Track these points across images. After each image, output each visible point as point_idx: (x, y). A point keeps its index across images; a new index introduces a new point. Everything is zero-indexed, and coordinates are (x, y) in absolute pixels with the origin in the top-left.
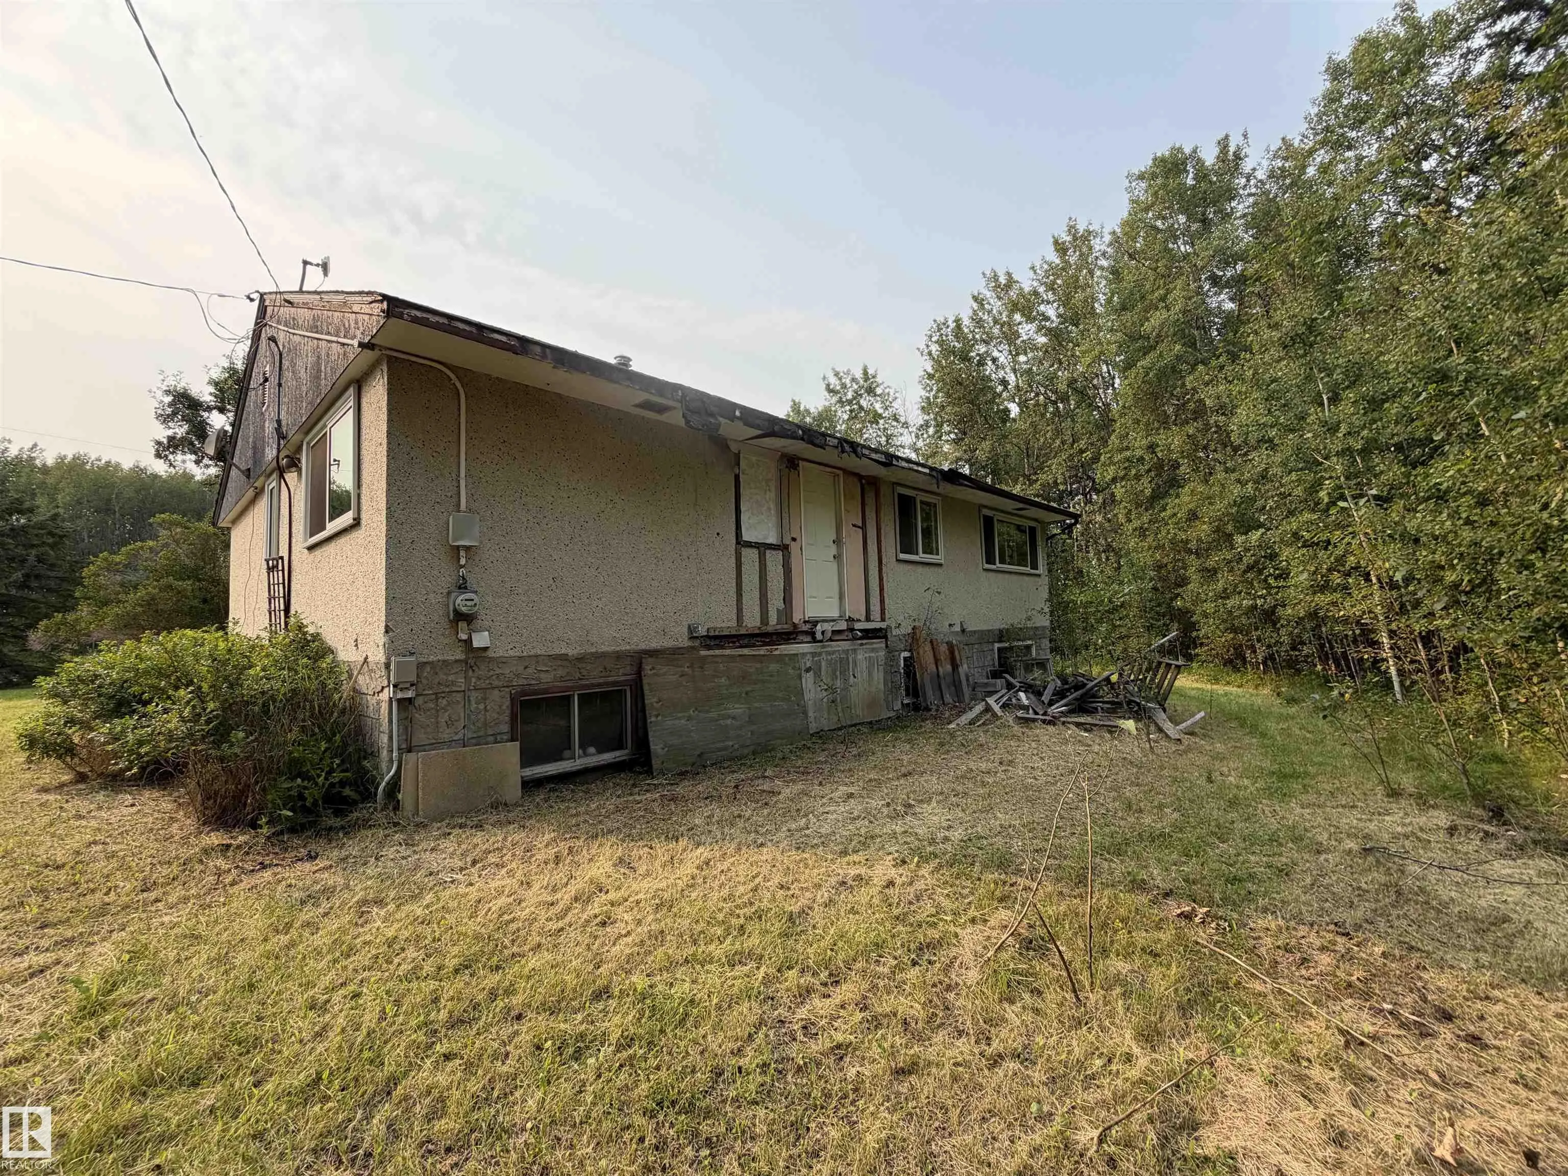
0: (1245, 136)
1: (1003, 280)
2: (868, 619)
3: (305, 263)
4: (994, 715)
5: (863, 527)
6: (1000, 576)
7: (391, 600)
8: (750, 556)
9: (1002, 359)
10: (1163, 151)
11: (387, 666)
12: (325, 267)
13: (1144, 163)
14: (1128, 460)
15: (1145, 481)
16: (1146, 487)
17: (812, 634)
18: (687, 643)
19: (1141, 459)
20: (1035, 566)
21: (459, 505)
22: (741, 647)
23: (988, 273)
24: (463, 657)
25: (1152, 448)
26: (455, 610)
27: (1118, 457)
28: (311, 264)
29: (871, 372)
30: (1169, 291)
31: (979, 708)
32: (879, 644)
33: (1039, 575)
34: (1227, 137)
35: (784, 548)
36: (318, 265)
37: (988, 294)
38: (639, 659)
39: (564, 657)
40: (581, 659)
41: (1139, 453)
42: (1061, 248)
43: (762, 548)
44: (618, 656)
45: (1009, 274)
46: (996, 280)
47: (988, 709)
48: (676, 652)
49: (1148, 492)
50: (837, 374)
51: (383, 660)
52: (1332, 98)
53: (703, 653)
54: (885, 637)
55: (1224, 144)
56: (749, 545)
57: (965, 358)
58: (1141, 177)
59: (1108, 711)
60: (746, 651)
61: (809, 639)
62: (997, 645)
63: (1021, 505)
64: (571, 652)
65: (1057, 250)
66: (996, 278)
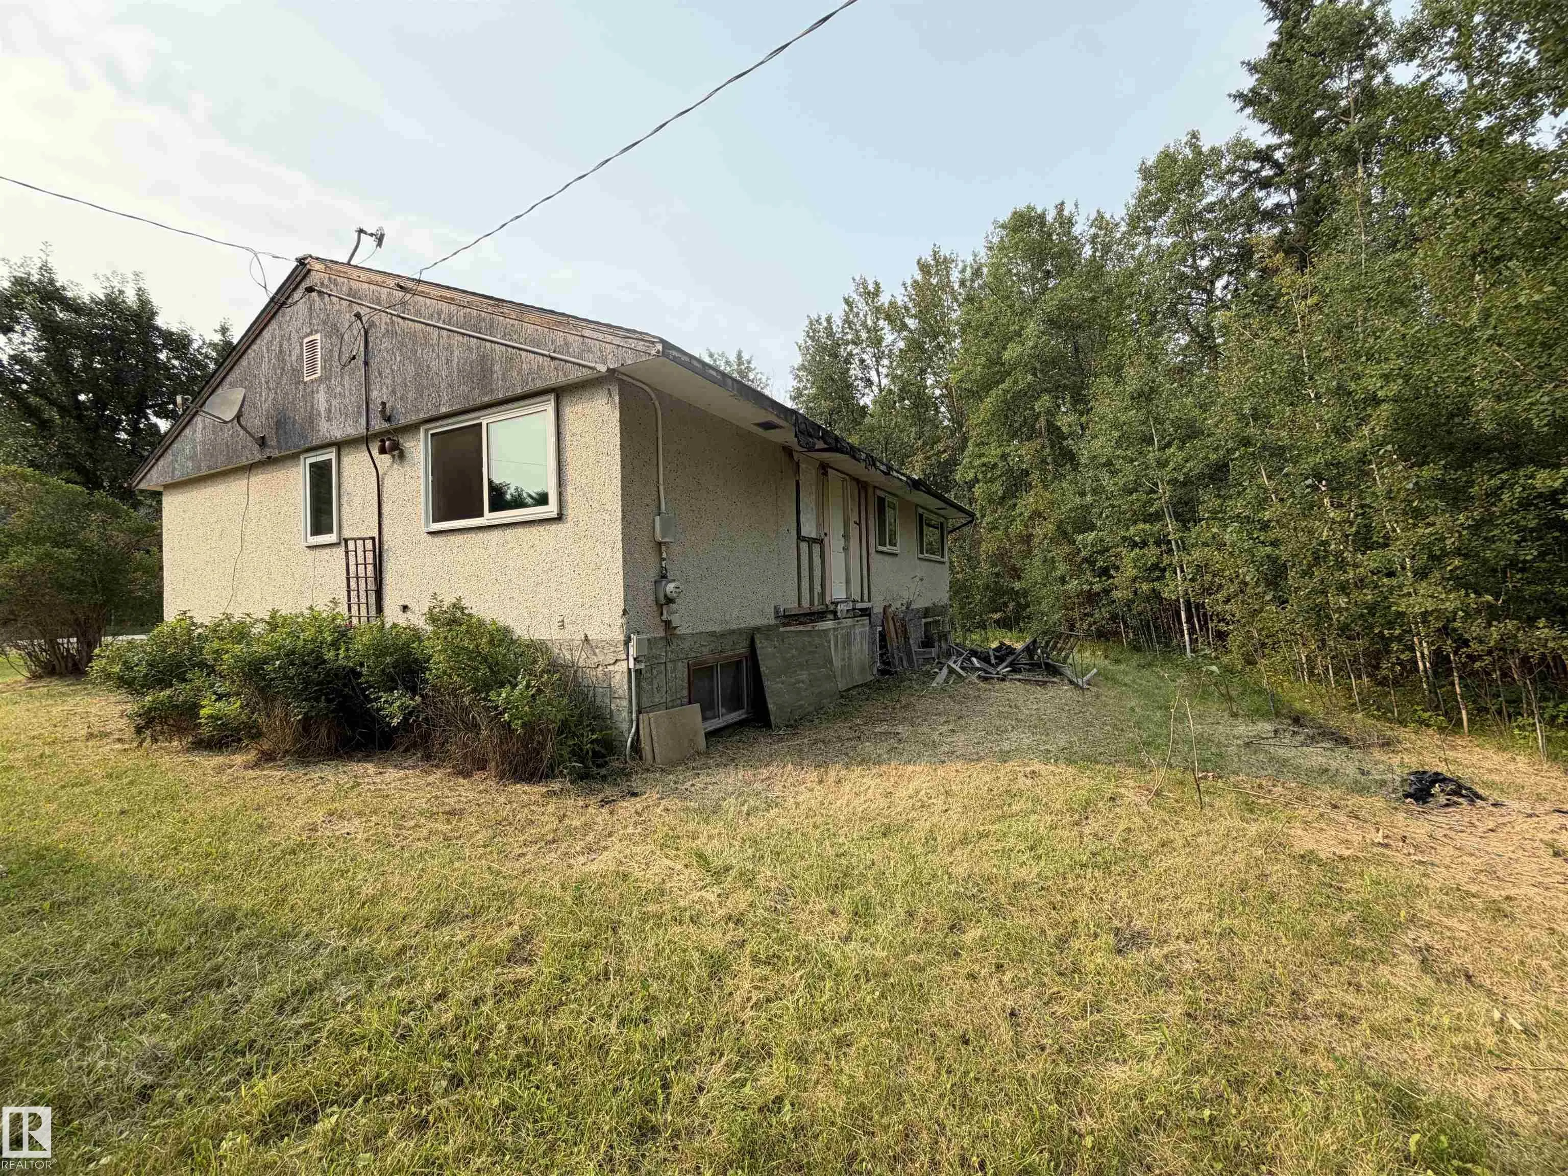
0: (1076, 206)
1: (871, 288)
2: (862, 601)
3: (361, 231)
4: (960, 676)
5: (859, 524)
6: (926, 563)
7: (626, 587)
8: (804, 546)
9: (868, 361)
10: (1021, 206)
11: (627, 642)
12: (380, 240)
13: (1005, 216)
14: (984, 465)
15: (998, 483)
16: (998, 489)
17: (835, 613)
18: (773, 622)
19: (995, 466)
20: (943, 556)
21: (659, 507)
22: (800, 624)
23: (857, 278)
24: (662, 634)
25: (1004, 457)
26: (665, 596)
27: (977, 463)
28: (365, 233)
29: (745, 357)
30: (1022, 328)
31: (945, 670)
32: (866, 620)
33: (943, 563)
34: (1062, 204)
35: (820, 541)
36: (372, 235)
37: (857, 298)
38: (752, 636)
39: (713, 634)
40: (723, 635)
41: (992, 461)
42: (924, 268)
43: (811, 541)
44: (740, 631)
45: (877, 284)
46: (865, 288)
47: (951, 671)
48: (768, 628)
49: (1000, 493)
50: (711, 356)
51: (622, 638)
52: (1145, 193)
53: (781, 629)
54: (869, 615)
55: (1061, 207)
56: (804, 539)
57: (835, 356)
58: (1003, 226)
59: (1029, 670)
60: (801, 628)
61: (831, 617)
62: (924, 620)
63: (943, 505)
64: (717, 628)
65: (921, 269)
66: (865, 284)
